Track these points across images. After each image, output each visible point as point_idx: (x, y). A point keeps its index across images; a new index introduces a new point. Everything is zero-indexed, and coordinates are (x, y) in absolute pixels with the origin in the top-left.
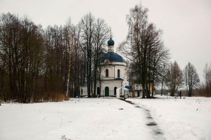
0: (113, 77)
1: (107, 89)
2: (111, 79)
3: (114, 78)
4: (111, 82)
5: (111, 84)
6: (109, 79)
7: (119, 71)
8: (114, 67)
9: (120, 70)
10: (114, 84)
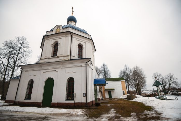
0: (67, 56)
1: (49, 83)
2: (63, 59)
3: (68, 58)
4: (60, 66)
5: (59, 70)
6: (57, 60)
7: (80, 47)
8: (70, 38)
9: (84, 46)
10: (68, 70)
